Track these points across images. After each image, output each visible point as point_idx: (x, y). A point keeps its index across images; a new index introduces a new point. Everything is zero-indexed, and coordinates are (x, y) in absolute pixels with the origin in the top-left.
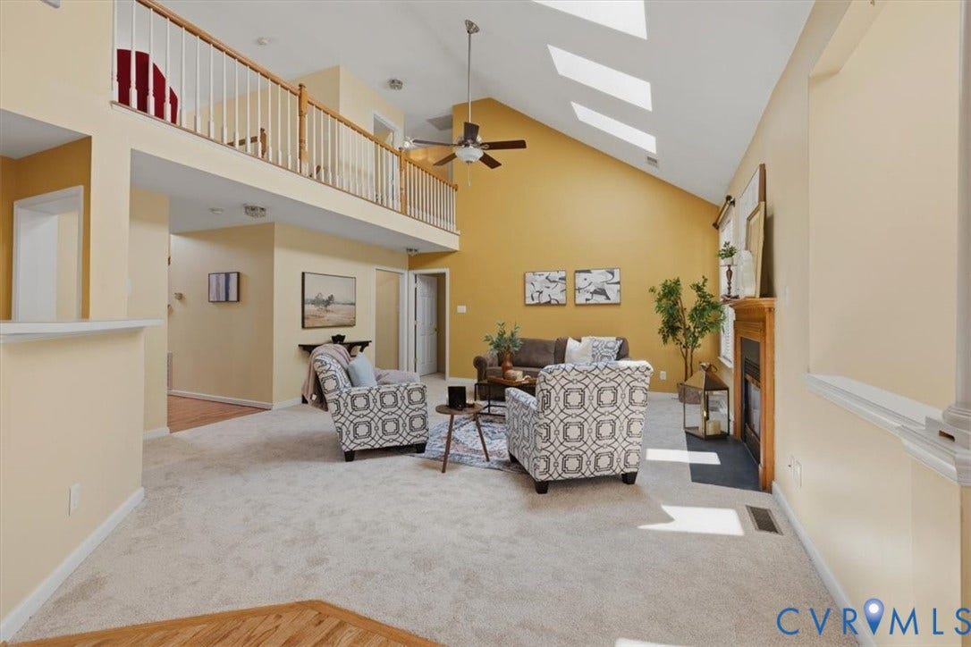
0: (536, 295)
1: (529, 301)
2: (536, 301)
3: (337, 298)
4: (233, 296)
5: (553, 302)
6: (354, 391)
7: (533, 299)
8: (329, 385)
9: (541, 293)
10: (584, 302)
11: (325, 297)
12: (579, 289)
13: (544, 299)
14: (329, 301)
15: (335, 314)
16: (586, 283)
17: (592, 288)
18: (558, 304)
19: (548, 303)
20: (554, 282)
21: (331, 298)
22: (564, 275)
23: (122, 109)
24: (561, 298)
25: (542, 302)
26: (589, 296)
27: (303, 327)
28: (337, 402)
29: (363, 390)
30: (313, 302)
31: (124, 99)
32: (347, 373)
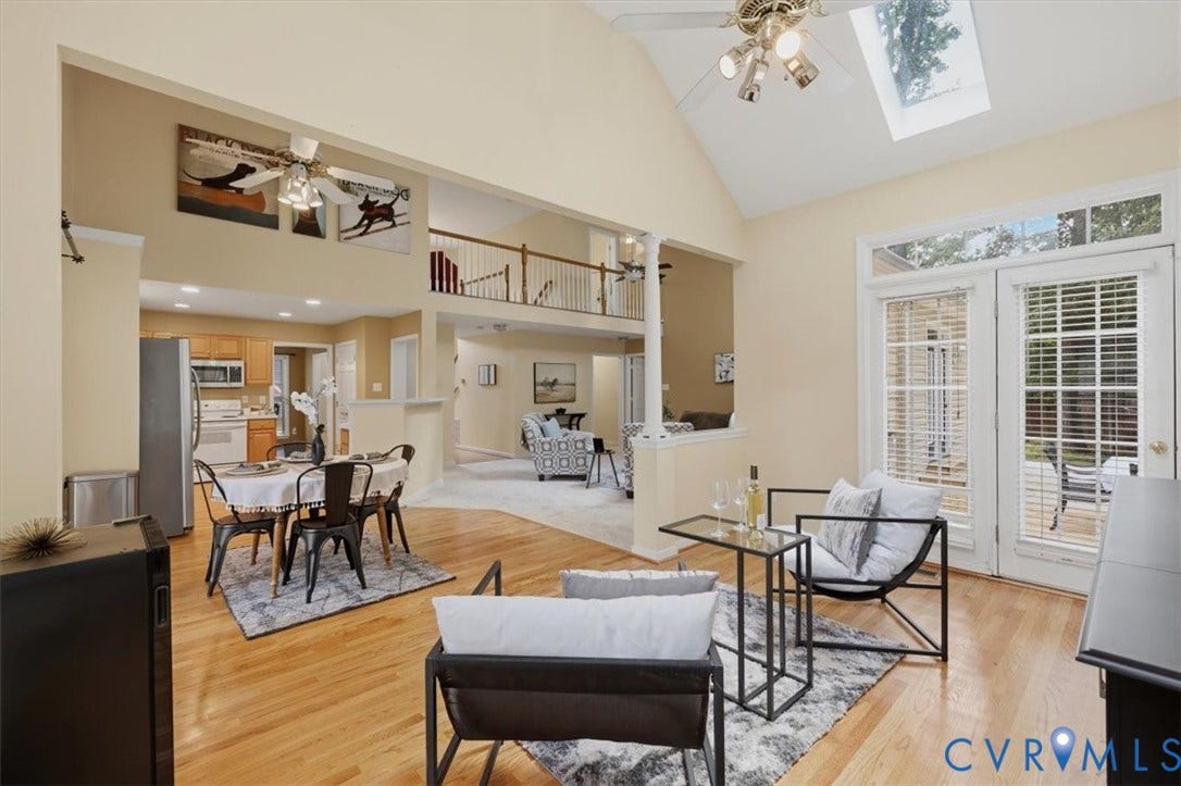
0: (723, 374)
1: (718, 380)
2: (724, 380)
3: (560, 381)
4: (492, 382)
6: (543, 439)
7: (721, 378)
8: (529, 435)
9: (728, 372)
11: (551, 380)
14: (555, 382)
15: (560, 392)
21: (556, 380)
23: (434, 294)
27: (535, 402)
28: (533, 445)
29: (548, 439)
30: (542, 384)
31: (433, 288)
32: (542, 429)
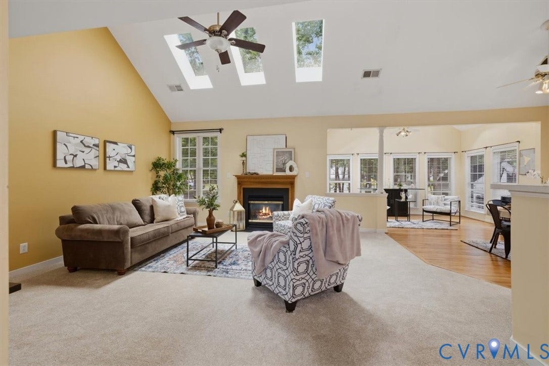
0: (69, 158)
2: (70, 165)
5: (87, 166)
7: (66, 162)
9: (75, 156)
10: (113, 169)
12: (109, 157)
13: (79, 163)
16: (114, 153)
17: (118, 158)
18: (92, 169)
19: (83, 167)
20: (89, 147)
22: (96, 143)
24: (95, 163)
25: (76, 166)
26: (116, 164)
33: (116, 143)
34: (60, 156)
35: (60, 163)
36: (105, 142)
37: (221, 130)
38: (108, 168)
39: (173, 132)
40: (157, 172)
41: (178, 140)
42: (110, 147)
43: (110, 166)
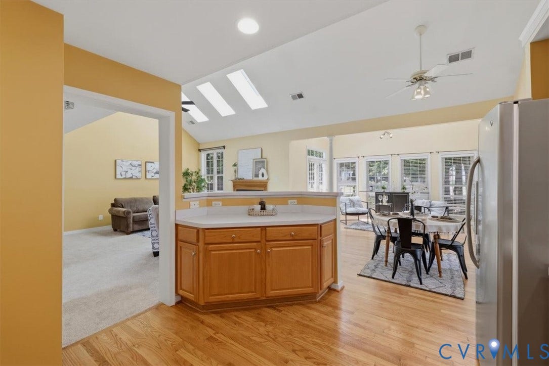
0: (123, 173)
2: (124, 177)
5: (134, 177)
7: (121, 175)
9: (127, 172)
10: (151, 177)
12: (148, 171)
13: (129, 175)
16: (152, 168)
17: (155, 171)
18: (137, 178)
19: (131, 178)
20: (135, 166)
22: (140, 163)
24: (139, 175)
25: (127, 177)
26: (153, 175)
33: (153, 163)
34: (118, 172)
35: (119, 176)
36: (146, 162)
37: (224, 147)
38: (147, 177)
39: (200, 150)
40: (187, 179)
41: (203, 155)
42: (149, 165)
43: (149, 176)
